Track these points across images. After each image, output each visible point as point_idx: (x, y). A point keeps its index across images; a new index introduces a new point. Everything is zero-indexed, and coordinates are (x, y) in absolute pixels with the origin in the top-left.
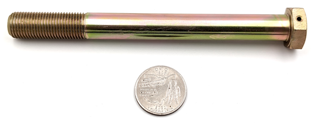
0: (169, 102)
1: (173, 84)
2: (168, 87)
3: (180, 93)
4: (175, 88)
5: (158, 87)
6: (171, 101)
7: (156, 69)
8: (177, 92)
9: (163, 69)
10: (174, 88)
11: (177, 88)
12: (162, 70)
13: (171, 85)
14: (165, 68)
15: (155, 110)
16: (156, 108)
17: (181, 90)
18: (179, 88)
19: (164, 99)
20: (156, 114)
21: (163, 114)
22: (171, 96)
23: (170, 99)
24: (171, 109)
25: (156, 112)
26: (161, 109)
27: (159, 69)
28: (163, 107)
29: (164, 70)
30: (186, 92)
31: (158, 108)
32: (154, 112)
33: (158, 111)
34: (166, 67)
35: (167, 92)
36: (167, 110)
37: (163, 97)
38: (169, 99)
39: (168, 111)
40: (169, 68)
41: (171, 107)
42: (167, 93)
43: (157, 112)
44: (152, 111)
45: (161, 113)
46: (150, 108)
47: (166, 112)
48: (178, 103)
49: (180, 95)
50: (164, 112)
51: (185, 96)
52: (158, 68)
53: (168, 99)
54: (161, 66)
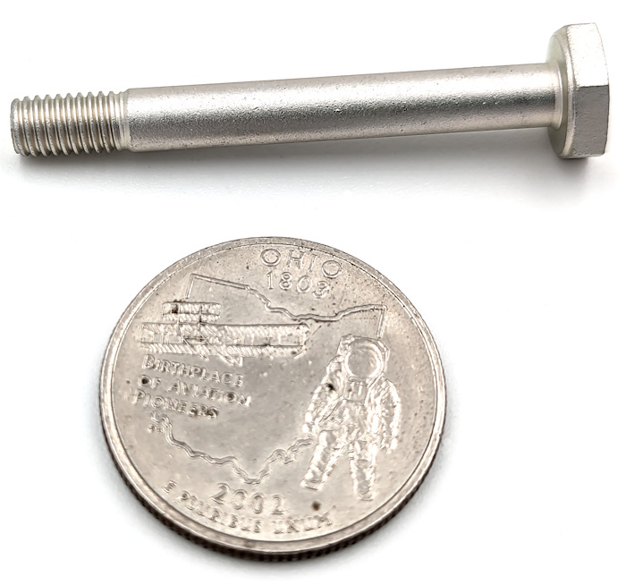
0: (309, 476)
1: (361, 365)
2: (325, 380)
3: (395, 432)
4: (372, 392)
5: (255, 369)
6: (329, 468)
7: (271, 257)
8: (376, 420)
10: (365, 391)
11: (383, 395)
12: (304, 266)
14: (328, 257)
15: (211, 513)
16: (219, 498)
18: (396, 398)
19: (285, 448)
20: (208, 536)
21: (257, 549)
23: (325, 458)
25: (210, 524)
27: (284, 258)
28: (266, 503)
29: (317, 267)
31: (230, 499)
32: (197, 519)
35: (311, 407)
37: (277, 435)
41: (320, 513)
45: (243, 534)
46: (178, 492)
47: (281, 538)
49: (393, 445)
53: (308, 456)
54: (302, 244)
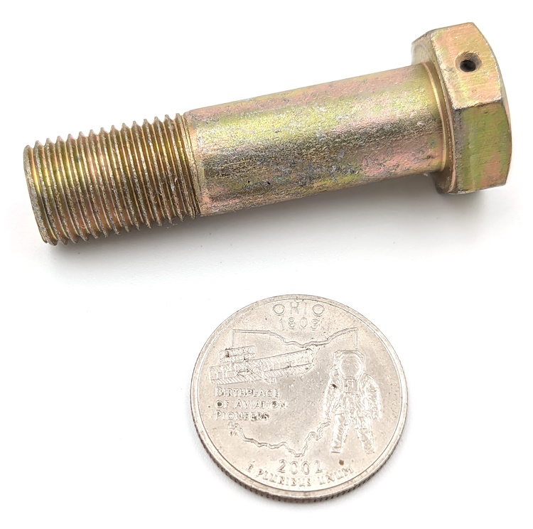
0: (333, 444)
1: (350, 368)
4: (360, 385)
5: (287, 384)
6: (344, 438)
7: (279, 309)
9: (307, 309)
10: (356, 385)
11: (367, 385)
12: (302, 311)
13: (341, 372)
14: (314, 303)
15: (278, 480)
16: (281, 470)
17: (383, 396)
19: (315, 431)
20: (280, 494)
21: (312, 496)
22: (342, 420)
23: (340, 430)
24: (343, 473)
25: (280, 486)
26: (300, 474)
27: (288, 309)
28: (311, 467)
29: (309, 311)
31: (289, 468)
32: (271, 484)
33: (291, 482)
34: (316, 299)
35: (325, 401)
36: (326, 479)
37: (308, 422)
38: (336, 431)
39: (332, 484)
40: (331, 303)
41: (346, 466)
42: (325, 408)
43: (285, 487)
44: (265, 483)
45: (302, 489)
46: (256, 470)
47: (324, 486)
48: (374, 447)
49: (381, 415)
50: (316, 484)
51: (402, 419)
52: (287, 304)
54: (297, 297)
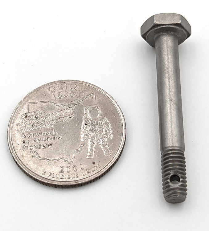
0: (89, 154)
2: (83, 122)
4: (100, 122)
6: (94, 150)
7: (52, 89)
8: (104, 130)
9: (67, 87)
12: (64, 89)
13: (89, 117)
15: (61, 176)
16: (62, 171)
17: (112, 126)
20: (62, 184)
22: (92, 141)
24: (95, 168)
25: (61, 180)
26: (72, 172)
28: (77, 168)
29: (69, 88)
30: (124, 127)
31: (65, 169)
32: (57, 180)
33: (67, 176)
34: (71, 81)
36: (86, 172)
38: (89, 147)
39: (90, 175)
40: (80, 82)
41: (96, 164)
42: (82, 136)
43: (65, 180)
44: (53, 179)
45: (73, 179)
46: (48, 174)
48: (110, 152)
49: (112, 135)
51: (124, 136)
53: (86, 149)
54: (61, 82)
